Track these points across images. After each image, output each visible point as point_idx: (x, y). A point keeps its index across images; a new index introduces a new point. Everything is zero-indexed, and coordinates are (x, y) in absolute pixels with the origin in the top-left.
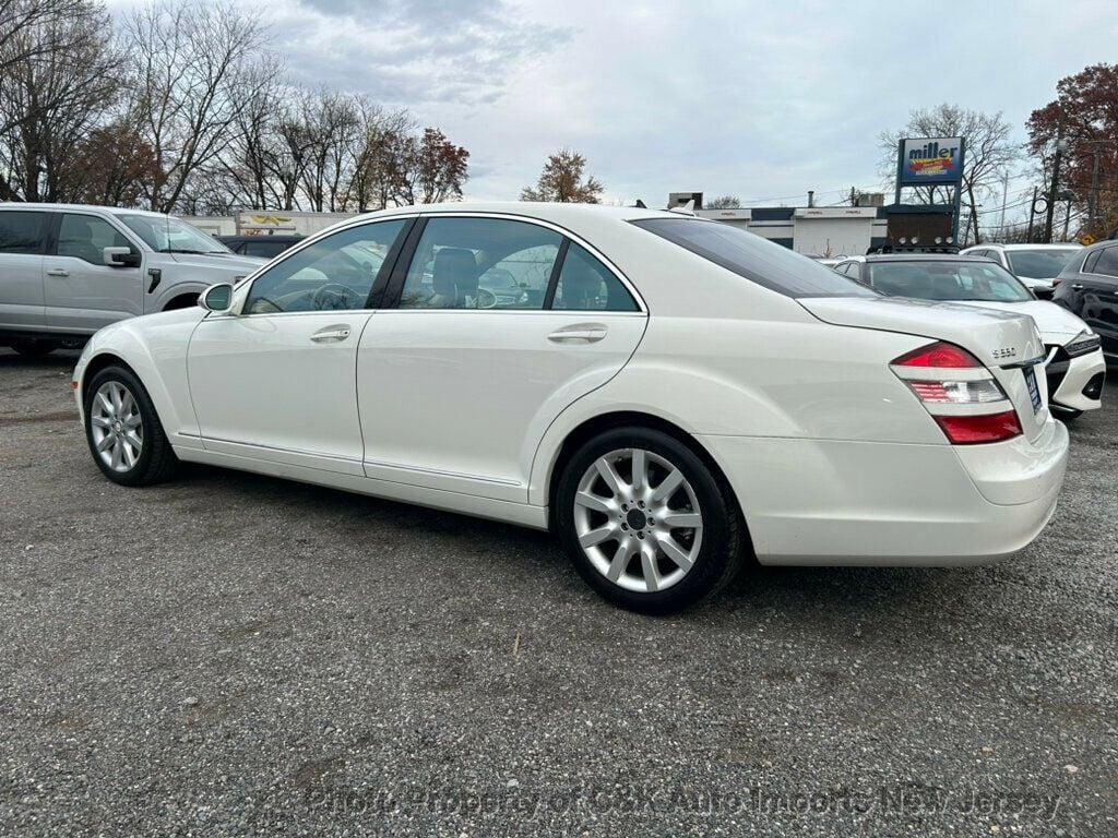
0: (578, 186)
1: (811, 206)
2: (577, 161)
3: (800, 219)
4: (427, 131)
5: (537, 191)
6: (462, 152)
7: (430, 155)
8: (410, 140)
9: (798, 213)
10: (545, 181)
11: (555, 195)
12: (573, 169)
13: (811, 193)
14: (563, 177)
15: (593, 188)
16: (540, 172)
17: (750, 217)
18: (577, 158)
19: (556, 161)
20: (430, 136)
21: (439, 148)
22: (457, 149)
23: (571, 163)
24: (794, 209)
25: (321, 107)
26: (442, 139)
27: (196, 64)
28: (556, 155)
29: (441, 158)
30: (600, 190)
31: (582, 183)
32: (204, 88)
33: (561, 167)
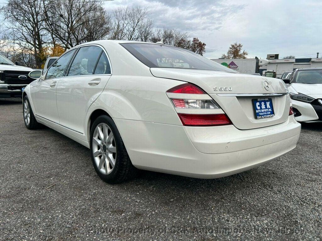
0: (240, 53)
1: (317, 58)
2: (240, 46)
3: (313, 62)
4: (194, 38)
5: (227, 55)
6: (204, 44)
7: (194, 45)
8: (189, 41)
9: (312, 60)
10: (229, 52)
11: (232, 56)
12: (238, 48)
13: (318, 53)
14: (235, 51)
15: (244, 54)
16: (228, 49)
17: (295, 61)
18: (240, 45)
19: (233, 46)
20: (195, 40)
21: (197, 43)
22: (203, 43)
23: (238, 47)
24: (310, 59)
25: (163, 32)
26: (198, 41)
27: (130, 23)
28: (233, 44)
29: (197, 46)
30: (247, 54)
31: (241, 52)
32: (132, 29)
33: (235, 48)
